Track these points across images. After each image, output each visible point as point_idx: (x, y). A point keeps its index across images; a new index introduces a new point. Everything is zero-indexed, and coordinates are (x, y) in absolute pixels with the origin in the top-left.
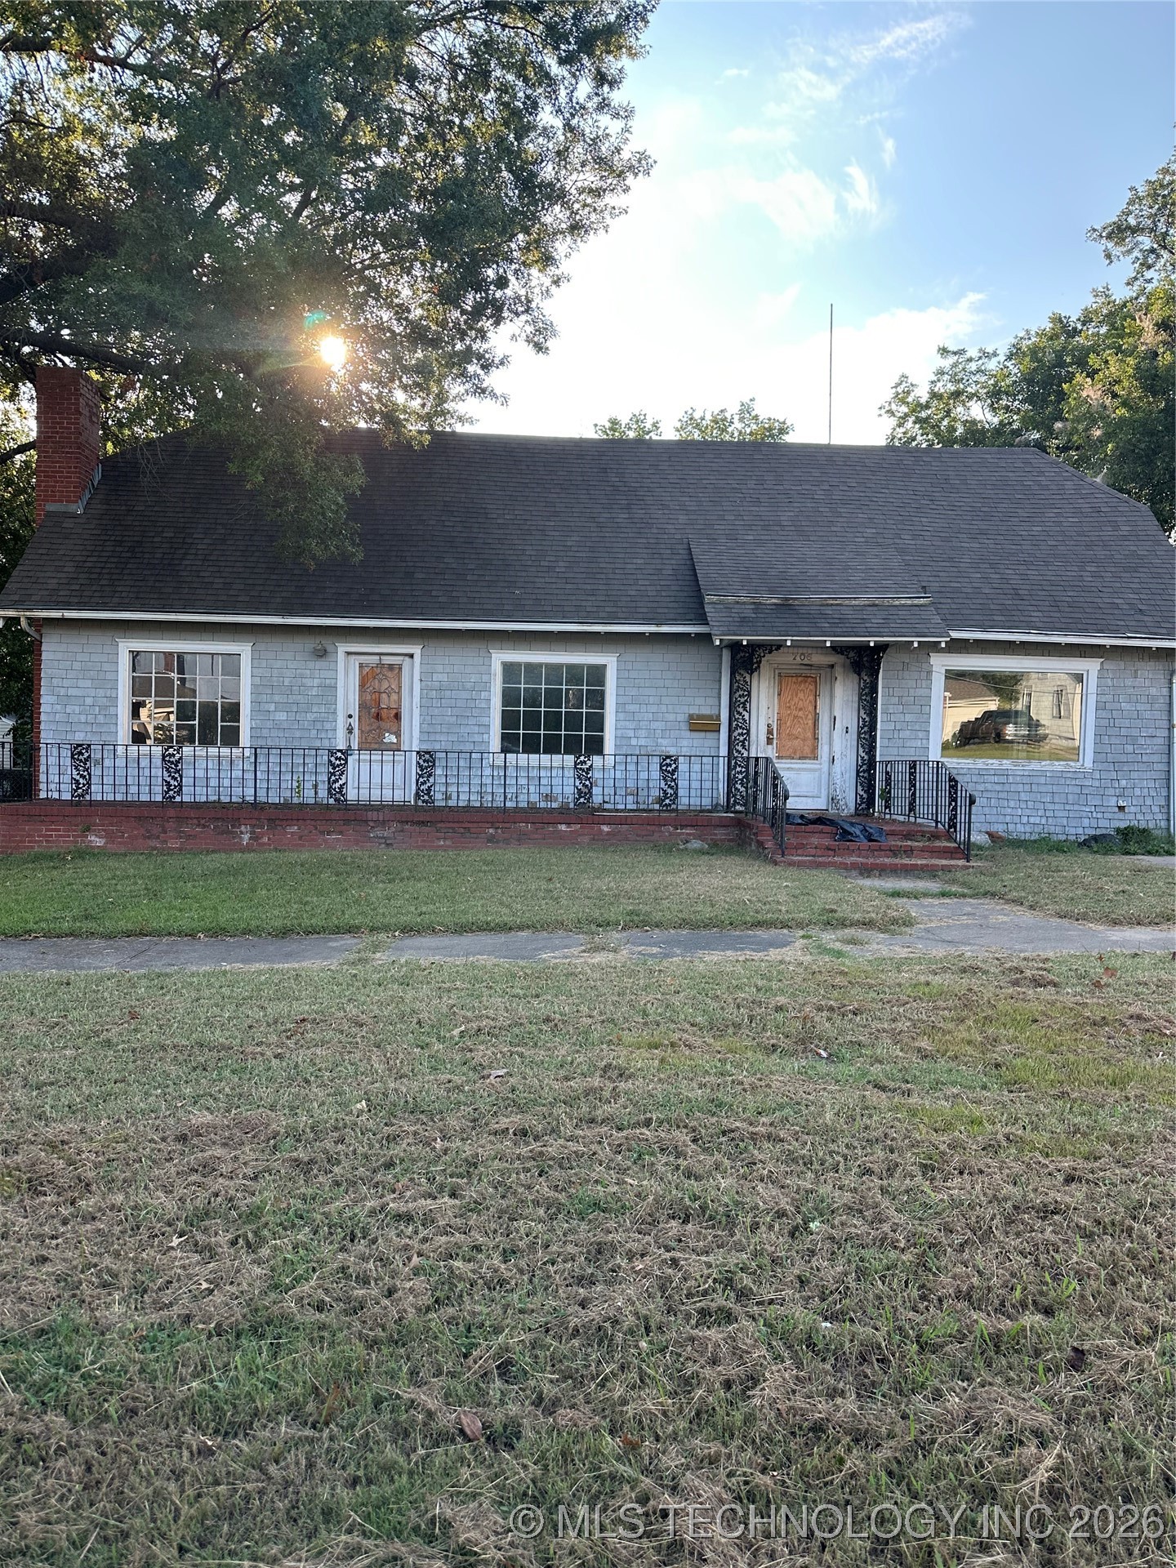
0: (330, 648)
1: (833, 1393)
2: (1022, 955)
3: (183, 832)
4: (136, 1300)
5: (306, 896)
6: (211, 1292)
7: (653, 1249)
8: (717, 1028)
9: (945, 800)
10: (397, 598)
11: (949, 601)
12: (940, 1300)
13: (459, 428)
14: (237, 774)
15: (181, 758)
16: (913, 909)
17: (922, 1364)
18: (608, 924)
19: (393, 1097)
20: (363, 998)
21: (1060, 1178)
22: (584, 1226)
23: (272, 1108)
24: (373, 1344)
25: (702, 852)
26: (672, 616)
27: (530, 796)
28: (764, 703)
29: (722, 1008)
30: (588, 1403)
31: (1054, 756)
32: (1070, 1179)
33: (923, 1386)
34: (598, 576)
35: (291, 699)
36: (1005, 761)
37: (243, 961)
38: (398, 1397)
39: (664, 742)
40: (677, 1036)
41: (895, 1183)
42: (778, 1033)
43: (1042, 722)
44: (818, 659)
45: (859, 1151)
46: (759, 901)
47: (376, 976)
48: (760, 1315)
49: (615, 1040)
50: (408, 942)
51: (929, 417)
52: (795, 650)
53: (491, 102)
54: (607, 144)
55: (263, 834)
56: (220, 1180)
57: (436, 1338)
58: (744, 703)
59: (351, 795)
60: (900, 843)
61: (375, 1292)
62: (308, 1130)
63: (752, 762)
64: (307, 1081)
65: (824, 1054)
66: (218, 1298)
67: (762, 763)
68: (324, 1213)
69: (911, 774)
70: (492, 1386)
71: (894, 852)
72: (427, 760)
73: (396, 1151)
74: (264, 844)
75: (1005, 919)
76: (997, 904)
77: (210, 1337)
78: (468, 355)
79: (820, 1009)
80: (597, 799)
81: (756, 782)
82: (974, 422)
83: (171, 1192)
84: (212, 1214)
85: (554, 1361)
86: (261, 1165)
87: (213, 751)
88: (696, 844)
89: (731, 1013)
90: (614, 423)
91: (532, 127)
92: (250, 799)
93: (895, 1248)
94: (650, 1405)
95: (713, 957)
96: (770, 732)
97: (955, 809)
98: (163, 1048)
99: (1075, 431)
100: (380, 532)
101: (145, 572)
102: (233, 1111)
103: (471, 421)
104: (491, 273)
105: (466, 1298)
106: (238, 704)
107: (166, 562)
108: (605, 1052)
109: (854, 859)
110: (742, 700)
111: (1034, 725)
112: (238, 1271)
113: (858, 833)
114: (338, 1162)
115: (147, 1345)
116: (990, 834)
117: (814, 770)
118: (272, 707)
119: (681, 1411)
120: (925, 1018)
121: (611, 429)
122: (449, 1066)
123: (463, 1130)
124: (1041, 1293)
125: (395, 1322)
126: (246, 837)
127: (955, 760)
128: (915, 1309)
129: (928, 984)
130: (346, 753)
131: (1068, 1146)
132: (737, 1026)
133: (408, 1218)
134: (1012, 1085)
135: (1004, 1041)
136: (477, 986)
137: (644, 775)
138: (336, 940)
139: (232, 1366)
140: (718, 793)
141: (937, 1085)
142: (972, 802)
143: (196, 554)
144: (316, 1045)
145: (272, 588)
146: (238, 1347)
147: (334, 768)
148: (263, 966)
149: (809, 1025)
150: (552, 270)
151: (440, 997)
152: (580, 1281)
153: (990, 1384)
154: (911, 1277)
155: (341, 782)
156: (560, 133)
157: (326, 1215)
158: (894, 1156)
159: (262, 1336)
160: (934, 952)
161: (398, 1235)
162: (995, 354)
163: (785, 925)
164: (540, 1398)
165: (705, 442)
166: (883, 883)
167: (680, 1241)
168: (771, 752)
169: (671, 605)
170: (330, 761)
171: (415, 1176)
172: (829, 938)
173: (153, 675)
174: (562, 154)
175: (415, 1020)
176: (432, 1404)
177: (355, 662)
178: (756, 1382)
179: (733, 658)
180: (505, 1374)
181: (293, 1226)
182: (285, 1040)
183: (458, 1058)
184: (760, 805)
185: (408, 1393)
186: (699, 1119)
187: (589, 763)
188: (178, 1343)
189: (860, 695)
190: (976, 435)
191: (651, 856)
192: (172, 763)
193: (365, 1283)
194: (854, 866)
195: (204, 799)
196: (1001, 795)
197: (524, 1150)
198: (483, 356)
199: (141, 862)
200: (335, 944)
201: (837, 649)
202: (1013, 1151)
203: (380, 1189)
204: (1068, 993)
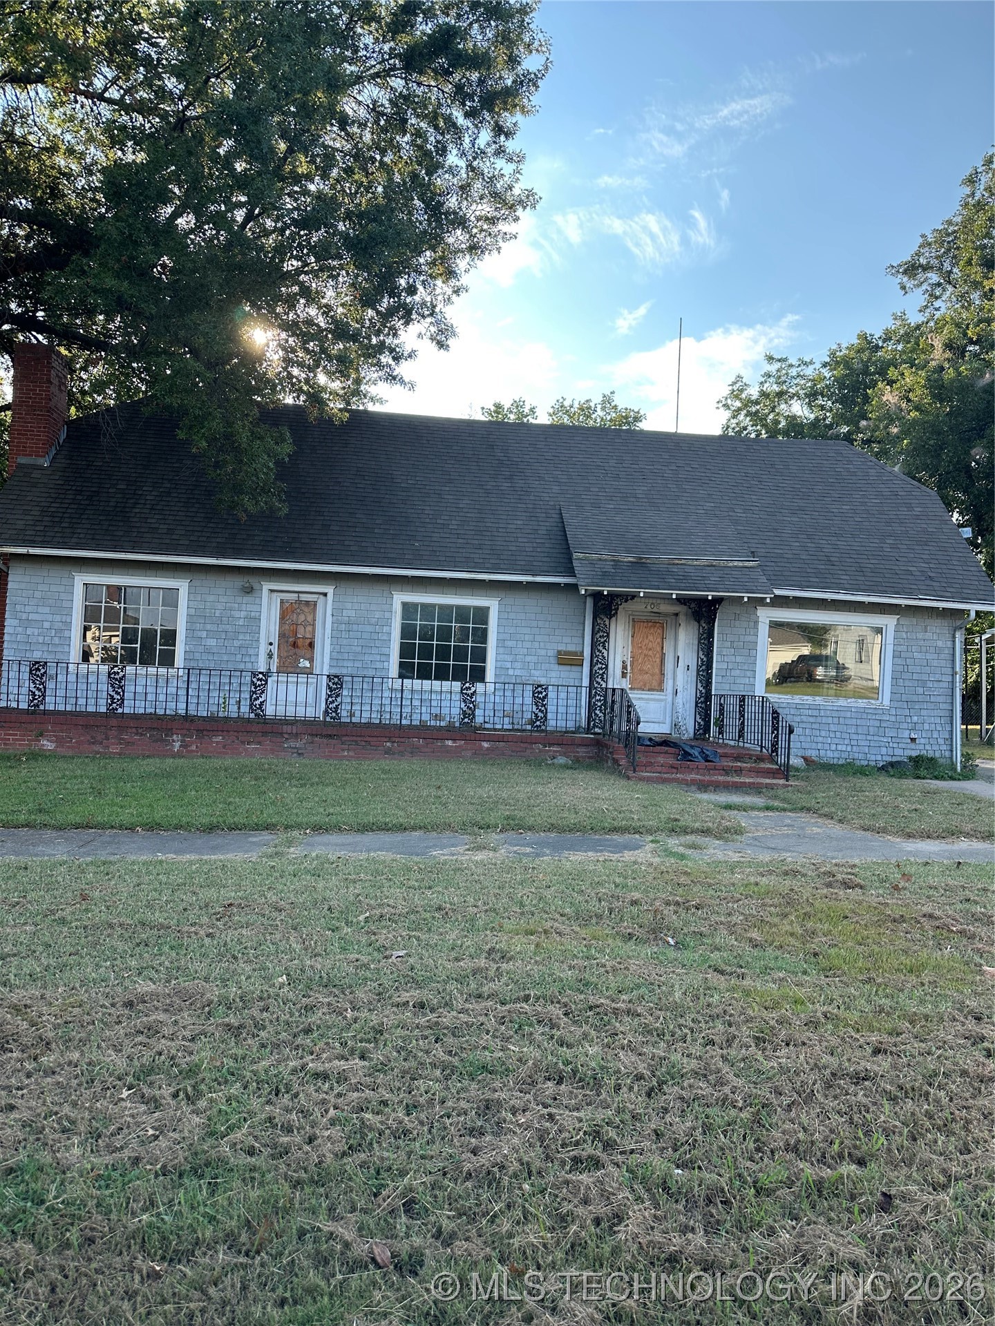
0: (256, 586)
1: (685, 1230)
2: (834, 861)
3: (123, 739)
4: (92, 1144)
5: (229, 797)
6: (156, 1137)
7: (533, 1105)
8: (583, 918)
9: (769, 729)
10: (315, 546)
11: (773, 564)
12: (772, 1152)
13: (371, 407)
14: (172, 690)
15: (124, 676)
16: (742, 819)
17: (759, 1205)
18: (488, 827)
19: (309, 973)
20: (281, 887)
21: (869, 1050)
22: (474, 1086)
23: (206, 979)
24: (297, 1184)
25: (566, 767)
26: (545, 569)
27: (421, 715)
28: (620, 643)
29: (586, 901)
30: (480, 1236)
31: (858, 695)
32: (877, 1051)
33: (759, 1224)
34: (484, 533)
35: (221, 627)
36: (817, 698)
37: (175, 853)
38: (319, 1230)
39: (537, 673)
40: (549, 924)
41: (733, 1052)
42: (633, 924)
43: (846, 665)
44: (665, 608)
45: (703, 1025)
46: (615, 810)
47: (291, 868)
48: (623, 1163)
49: (497, 927)
50: (318, 839)
51: (757, 411)
52: (647, 600)
53: (407, 143)
54: (501, 183)
55: (192, 743)
56: (163, 1041)
57: (350, 1179)
58: (604, 643)
59: (270, 710)
60: (731, 764)
61: (298, 1139)
62: (238, 1000)
63: (610, 692)
64: (235, 958)
65: (672, 942)
66: (163, 1143)
67: (618, 693)
68: (252, 1071)
69: (740, 706)
70: (398, 1220)
71: (727, 771)
72: (336, 683)
73: (313, 1019)
74: (193, 751)
75: (819, 830)
76: (812, 817)
77: (157, 1176)
78: (381, 347)
79: (668, 904)
80: (479, 720)
81: (612, 709)
82: (794, 417)
83: (121, 1051)
84: (157, 1070)
85: (452, 1200)
86: (198, 1029)
87: (152, 670)
88: (561, 760)
89: (594, 906)
90: (498, 407)
91: (439, 165)
92: (182, 712)
93: (735, 1107)
94: (532, 1238)
95: (577, 857)
96: (625, 667)
97: (777, 736)
98: (111, 926)
99: (876, 428)
100: (303, 490)
101: (101, 518)
102: (173, 982)
103: (381, 401)
104: (403, 282)
105: (375, 1145)
106: (175, 631)
107: (119, 509)
108: (489, 938)
109: (693, 776)
110: (602, 640)
111: (840, 667)
112: (180, 1120)
113: (697, 754)
114: (264, 1028)
115: (102, 1183)
116: (805, 759)
117: (661, 700)
118: (204, 634)
119: (558, 1243)
120: (755, 913)
121: (495, 412)
122: (356, 947)
123: (370, 1003)
124: (855, 1147)
125: (316, 1165)
126: (177, 744)
127: (777, 696)
128: (751, 1159)
129: (757, 884)
130: (267, 674)
131: (875, 1024)
132: (599, 917)
133: (325, 1076)
134: (827, 971)
135: (820, 934)
136: (378, 878)
137: (519, 700)
138: (255, 836)
139: (176, 1201)
140: (581, 718)
141: (766, 970)
142: (791, 731)
143: (145, 504)
144: (242, 927)
145: (208, 535)
146: (181, 1185)
147: (256, 688)
148: (193, 857)
149: (659, 917)
150: (453, 282)
151: (347, 888)
152: (472, 1132)
153: (815, 1223)
154: (748, 1132)
155: (261, 700)
156: (463, 171)
157: (255, 1073)
158: (733, 1029)
159: (201, 1177)
160: (761, 857)
161: (316, 1091)
162: (811, 363)
163: (637, 832)
164: (439, 1232)
165: (574, 427)
166: (717, 797)
167: (555, 1099)
168: (625, 684)
169: (545, 559)
170: (252, 682)
171: (331, 1041)
172: (673, 842)
173: (103, 605)
174: (465, 188)
175: (326, 907)
176: (349, 1236)
177: (277, 598)
178: (621, 1220)
179: (595, 605)
180: (409, 1211)
181: (226, 1082)
182: (215, 922)
183: (364, 940)
184: (615, 727)
185: (327, 1226)
186: (570, 996)
187: (473, 689)
188: (130, 1182)
189: (700, 639)
190: (795, 428)
191: (524, 769)
192: (116, 679)
193: (288, 1132)
194: (693, 782)
195: (142, 711)
196: (814, 726)
197: (422, 1021)
198: (394, 350)
199: (87, 764)
200: (254, 839)
201: (681, 600)
202: (830, 1026)
203: (300, 1051)
204: (872, 895)
